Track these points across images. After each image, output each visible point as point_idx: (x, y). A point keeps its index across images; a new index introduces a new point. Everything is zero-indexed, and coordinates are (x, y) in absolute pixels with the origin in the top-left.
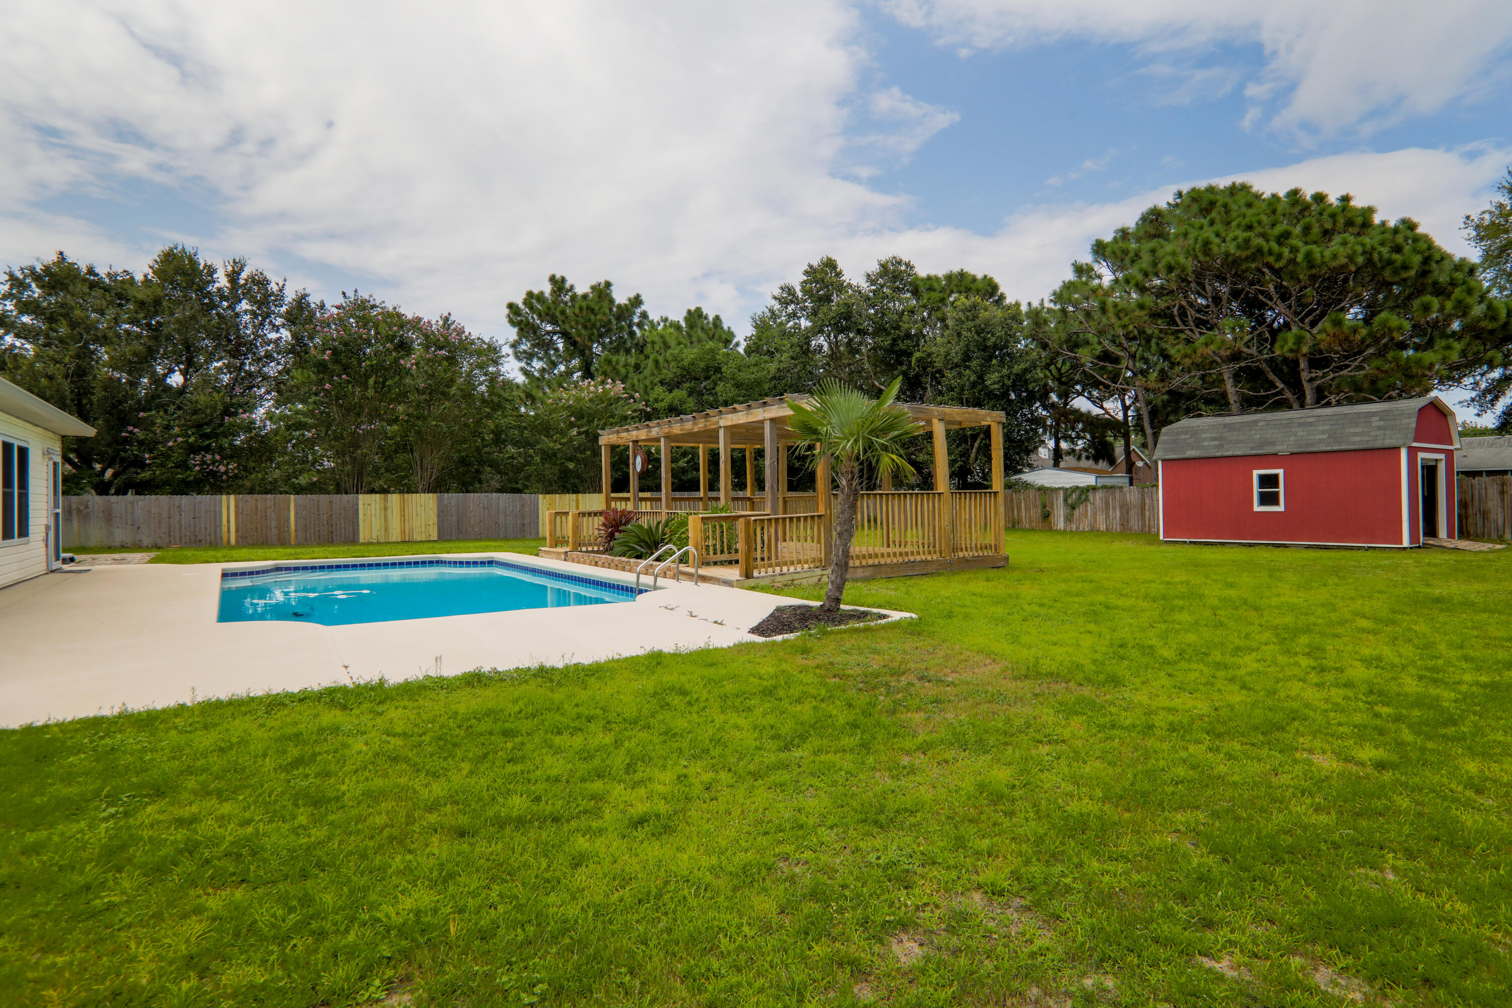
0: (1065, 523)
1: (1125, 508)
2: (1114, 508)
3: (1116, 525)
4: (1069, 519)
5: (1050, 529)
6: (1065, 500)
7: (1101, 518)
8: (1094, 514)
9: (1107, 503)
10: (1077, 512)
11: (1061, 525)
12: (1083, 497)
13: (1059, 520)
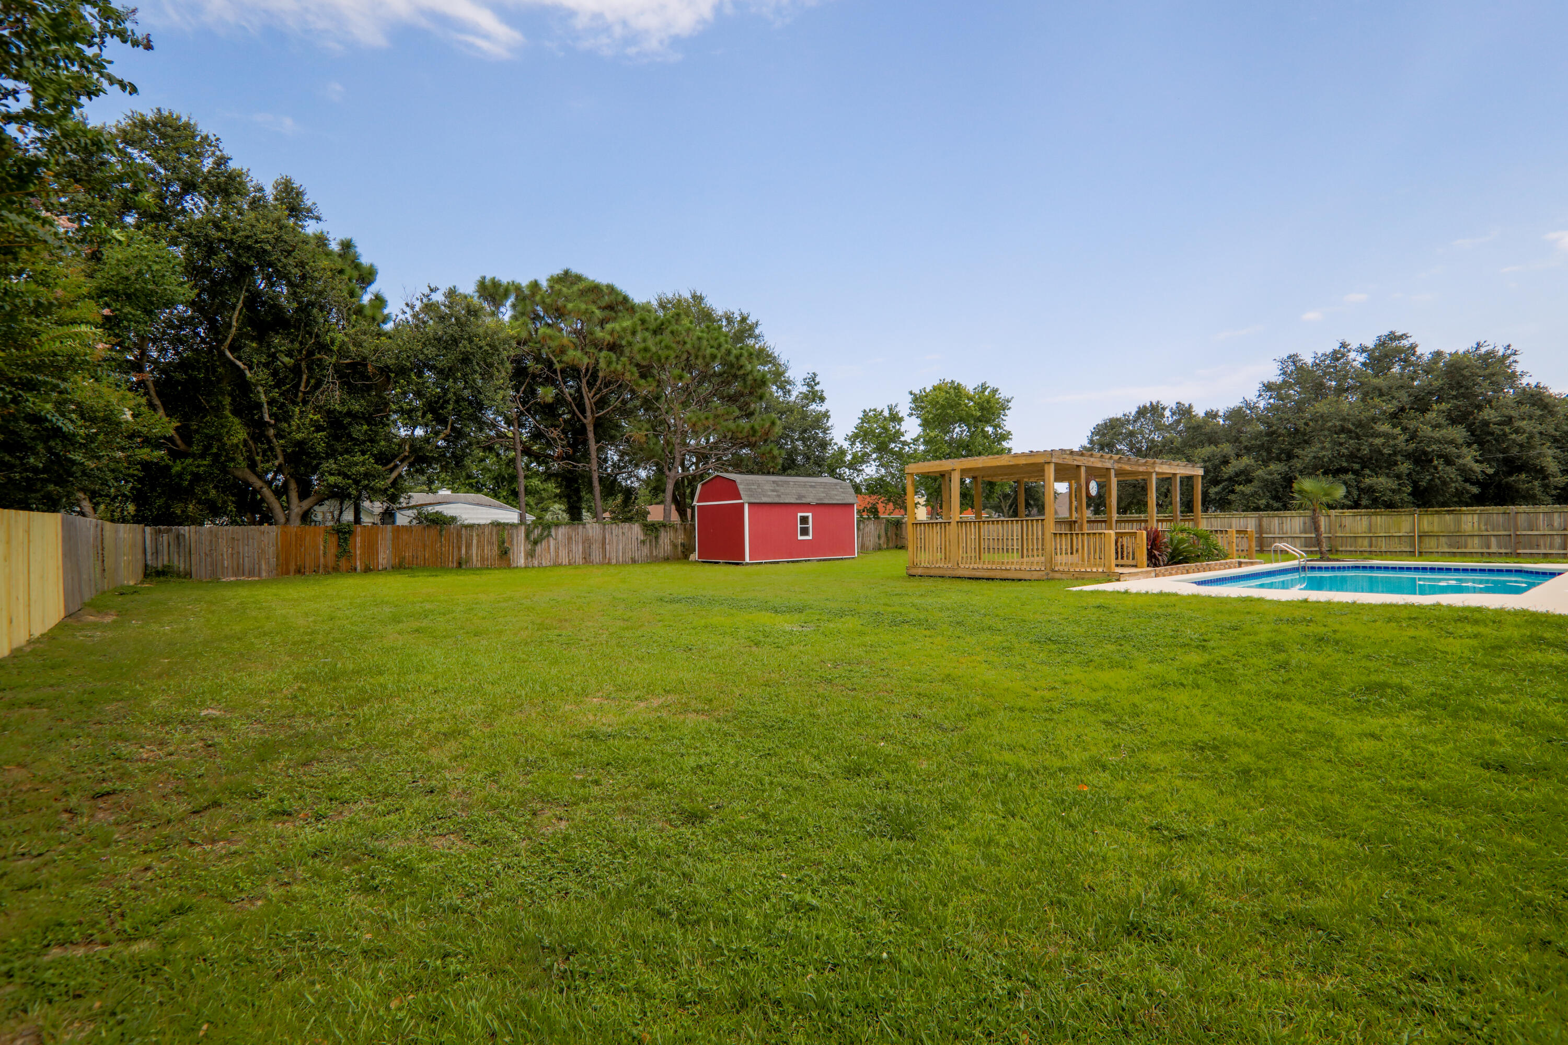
0: (526, 559)
1: (588, 543)
2: (577, 543)
3: (579, 558)
4: (531, 554)
5: (509, 566)
6: (527, 536)
7: (563, 553)
8: (557, 549)
9: (570, 539)
10: (538, 548)
11: (522, 562)
12: (546, 533)
13: (519, 556)
